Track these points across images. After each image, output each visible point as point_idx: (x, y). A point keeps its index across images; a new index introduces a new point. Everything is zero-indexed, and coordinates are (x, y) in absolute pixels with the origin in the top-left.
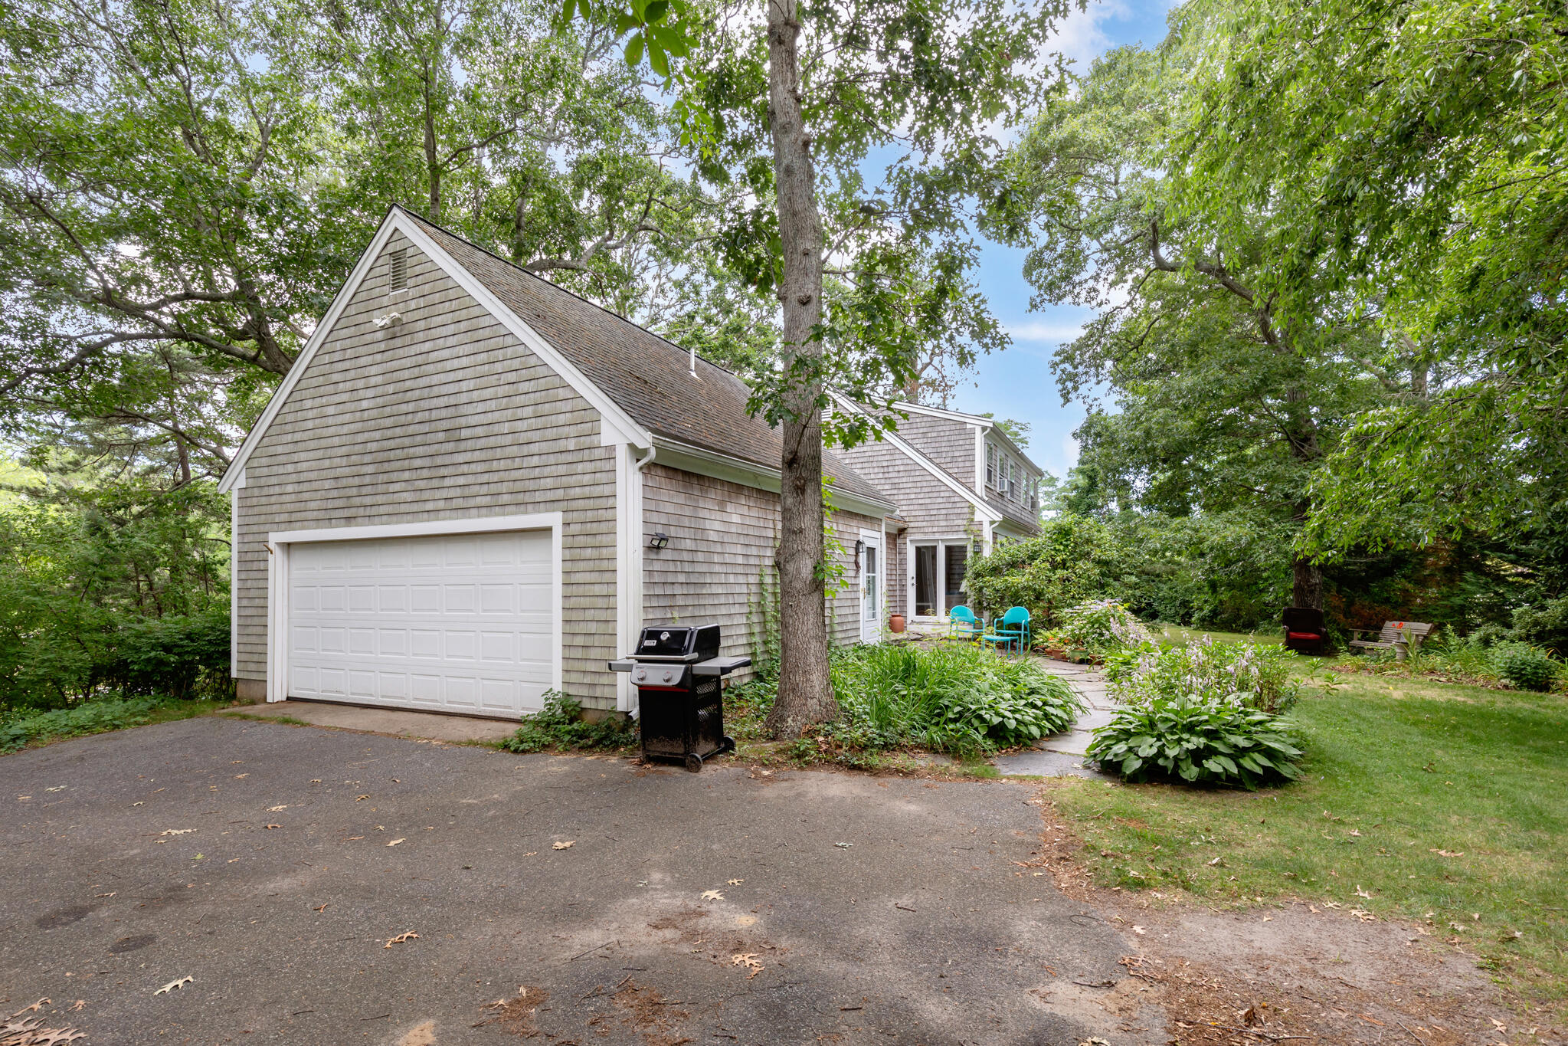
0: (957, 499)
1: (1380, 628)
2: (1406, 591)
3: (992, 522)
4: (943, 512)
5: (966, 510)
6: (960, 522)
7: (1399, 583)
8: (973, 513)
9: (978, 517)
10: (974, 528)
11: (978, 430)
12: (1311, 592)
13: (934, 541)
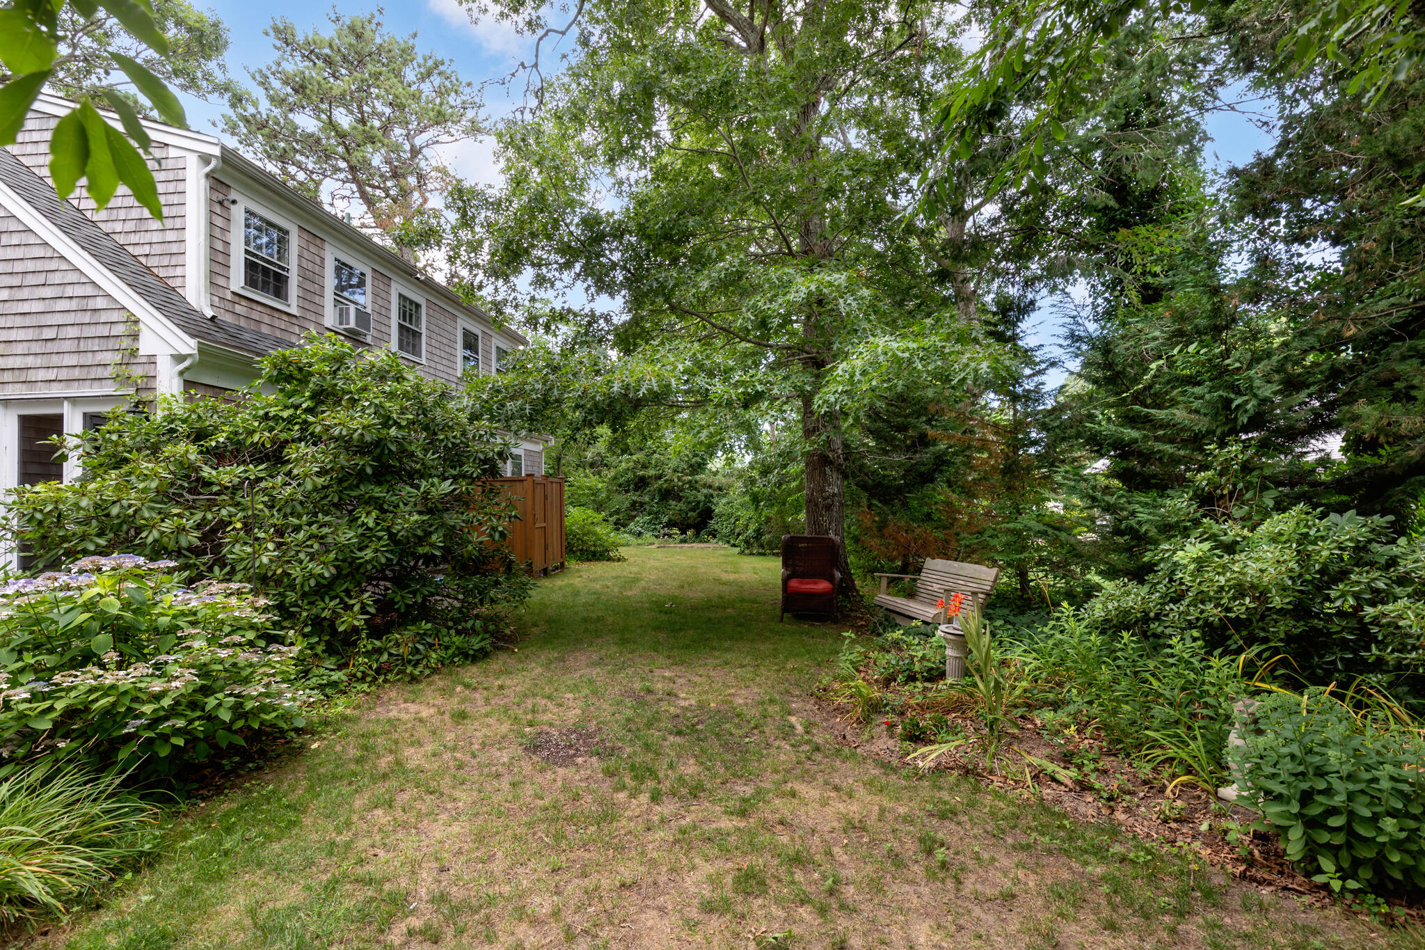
0: (100, 303)
1: (919, 570)
2: (949, 504)
3: (179, 358)
4: (73, 332)
5: (119, 329)
6: (108, 357)
7: (941, 493)
8: (135, 337)
9: (146, 346)
10: (137, 371)
11: (192, 162)
12: (828, 508)
13: (59, 401)
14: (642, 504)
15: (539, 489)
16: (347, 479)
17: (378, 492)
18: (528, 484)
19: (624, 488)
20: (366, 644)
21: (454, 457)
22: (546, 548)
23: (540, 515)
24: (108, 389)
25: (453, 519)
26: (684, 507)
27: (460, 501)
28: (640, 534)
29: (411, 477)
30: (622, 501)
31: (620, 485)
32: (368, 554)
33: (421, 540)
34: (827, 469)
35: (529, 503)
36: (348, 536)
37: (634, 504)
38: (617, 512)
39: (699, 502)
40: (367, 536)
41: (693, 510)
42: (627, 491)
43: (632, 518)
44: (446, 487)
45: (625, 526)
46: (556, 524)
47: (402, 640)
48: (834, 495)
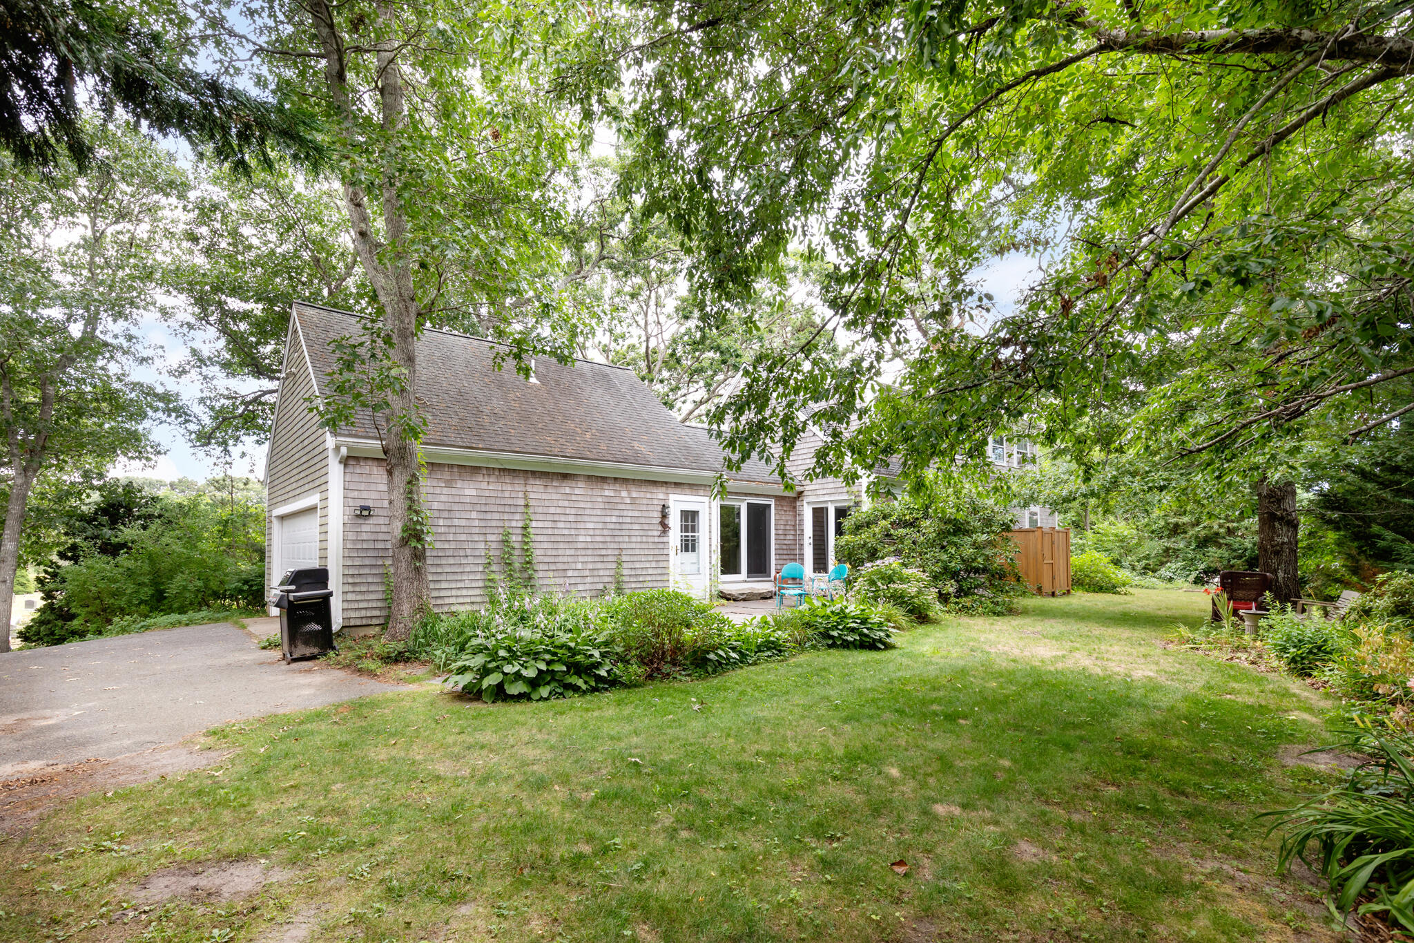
10: (855, 489)
12: (1277, 553)
13: (826, 502)
14: (1176, 551)
15: (1047, 539)
16: (942, 534)
17: (955, 539)
18: (1038, 533)
19: (1157, 534)
20: (953, 599)
21: (988, 522)
22: (1053, 578)
23: (1047, 553)
24: (846, 497)
25: (988, 552)
26: (1226, 555)
27: (991, 543)
28: (1171, 579)
29: (968, 533)
30: (1154, 547)
31: (1153, 532)
32: (953, 564)
33: (974, 560)
34: (1277, 524)
35: (1039, 546)
36: (945, 557)
37: (1167, 550)
38: (1147, 557)
39: (1246, 550)
40: (952, 557)
41: (1240, 557)
42: (1161, 538)
43: (1162, 564)
44: (984, 537)
45: (1154, 571)
46: (1062, 562)
47: (966, 601)
48: (1283, 543)
